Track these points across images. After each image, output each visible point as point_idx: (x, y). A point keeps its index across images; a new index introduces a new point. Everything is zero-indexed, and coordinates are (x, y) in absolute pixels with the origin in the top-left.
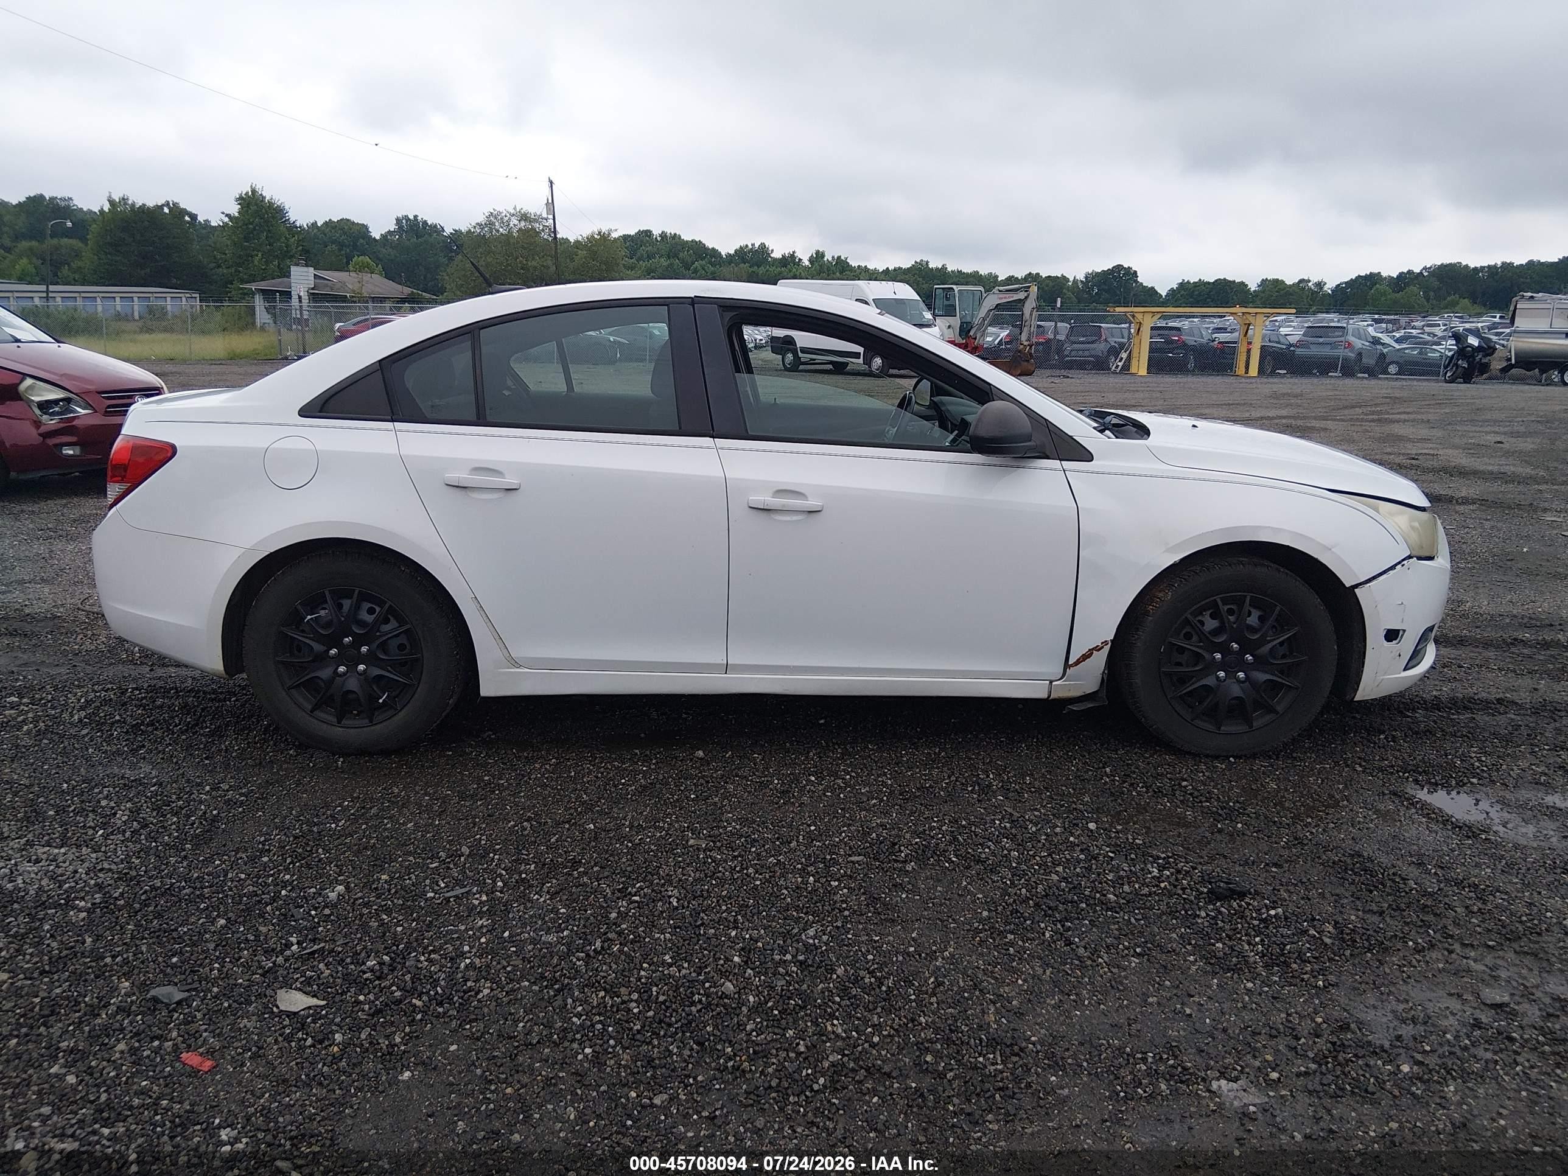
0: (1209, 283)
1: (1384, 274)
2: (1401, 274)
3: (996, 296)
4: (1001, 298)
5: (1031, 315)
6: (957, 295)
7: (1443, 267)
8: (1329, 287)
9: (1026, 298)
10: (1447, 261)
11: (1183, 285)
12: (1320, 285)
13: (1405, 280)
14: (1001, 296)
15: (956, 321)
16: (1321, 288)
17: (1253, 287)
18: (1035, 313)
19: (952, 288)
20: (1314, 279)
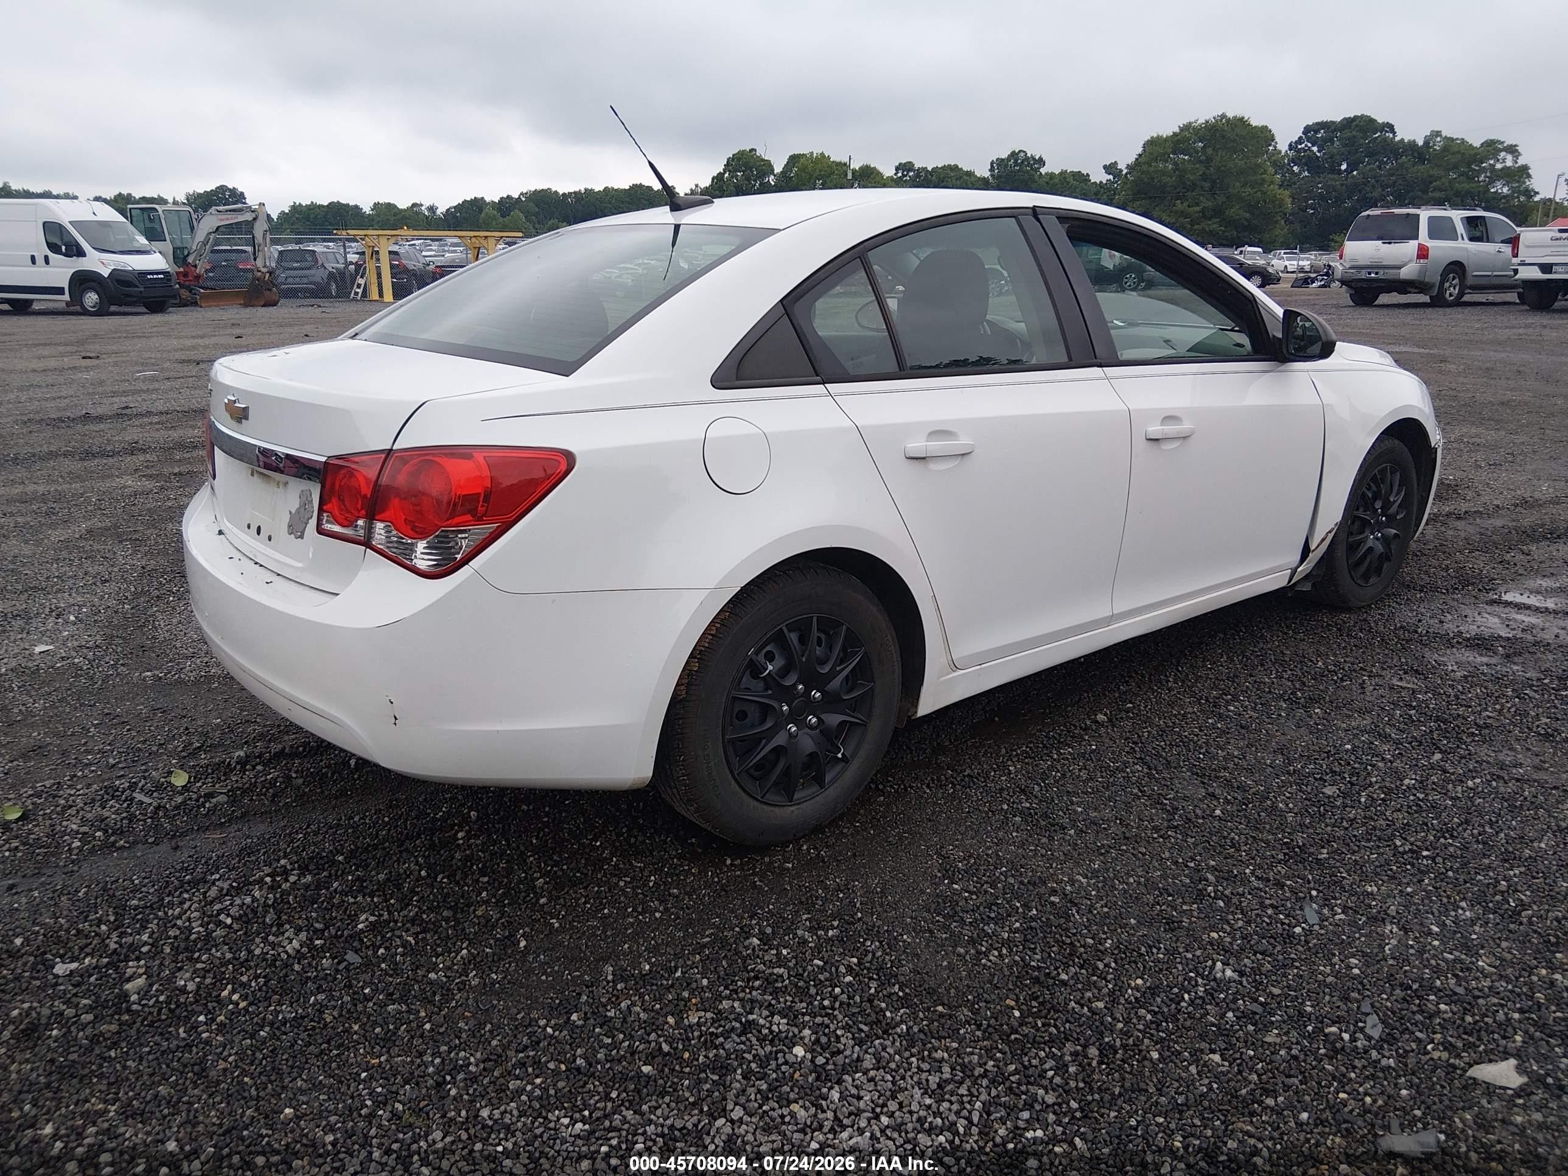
0: (323, 206)
1: (488, 199)
2: (502, 198)
3: (214, 218)
4: (222, 220)
5: (264, 238)
6: (162, 216)
7: (536, 193)
8: (441, 210)
9: (255, 219)
10: (540, 187)
11: (296, 209)
12: (432, 209)
13: (506, 205)
14: (220, 217)
15: (168, 246)
16: (434, 213)
17: (367, 209)
18: (268, 236)
19: (155, 209)
20: (427, 203)
